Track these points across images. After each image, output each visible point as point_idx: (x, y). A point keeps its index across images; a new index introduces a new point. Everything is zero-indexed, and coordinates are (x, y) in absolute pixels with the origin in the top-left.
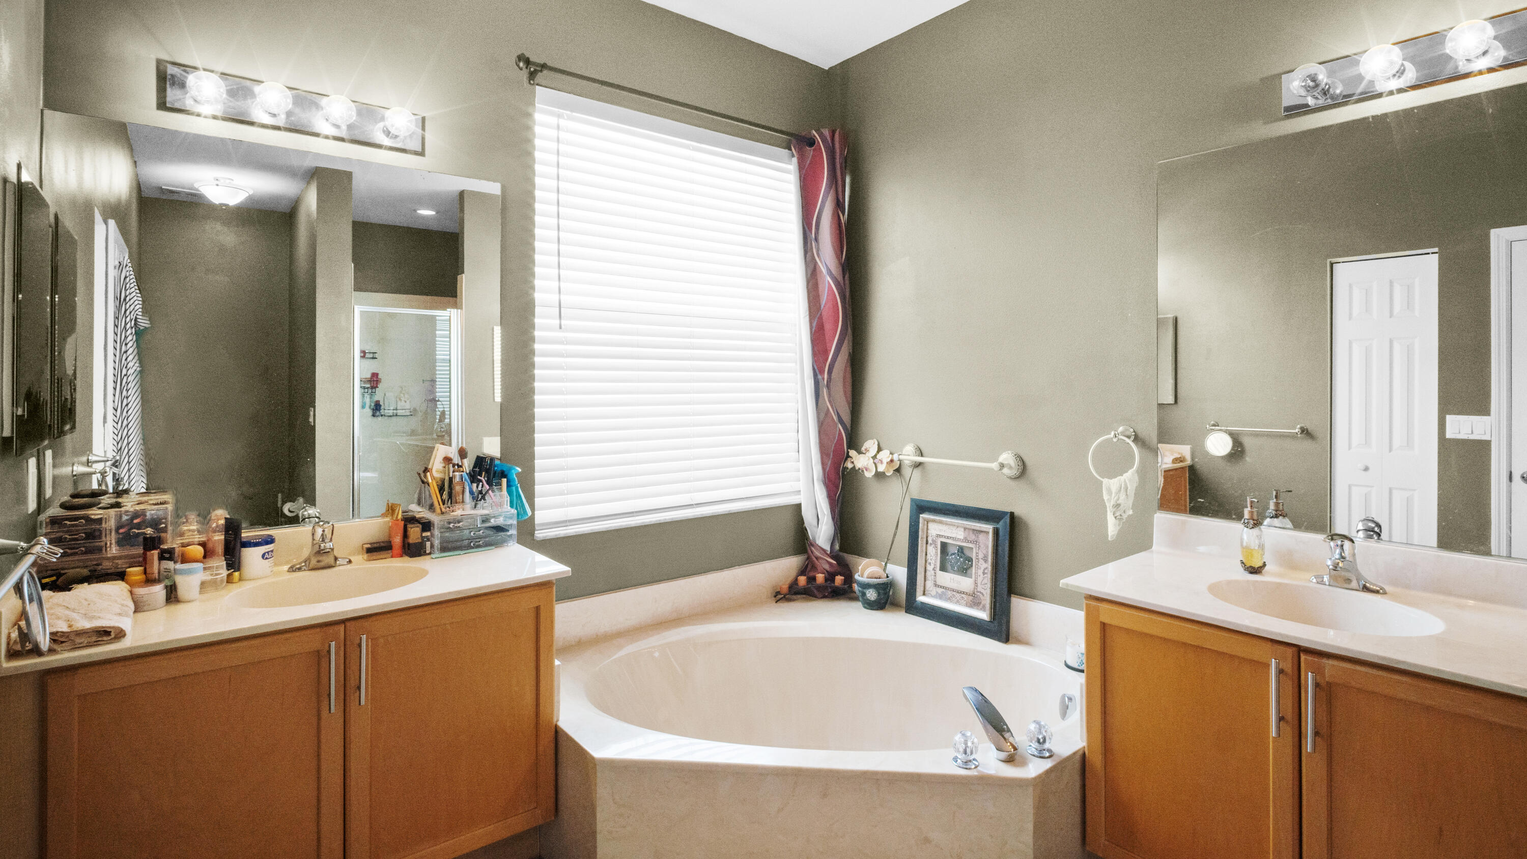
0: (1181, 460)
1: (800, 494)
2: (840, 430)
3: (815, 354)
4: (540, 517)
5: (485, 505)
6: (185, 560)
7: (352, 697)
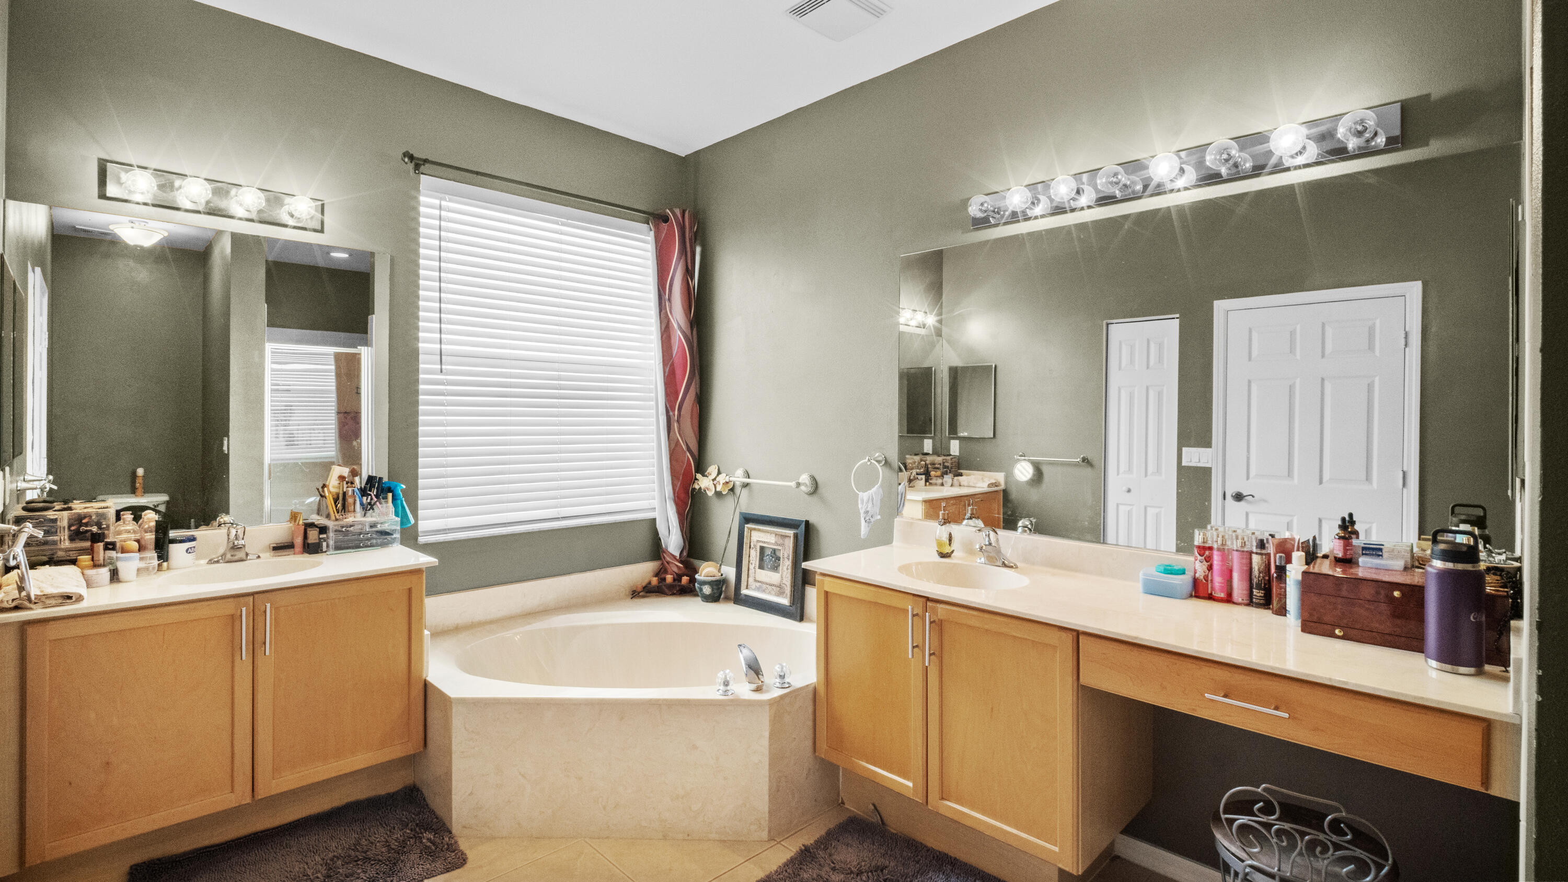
0: (996, 484)
1: (655, 511)
2: (688, 457)
3: (667, 394)
4: (423, 526)
5: (374, 514)
6: (123, 551)
7: (259, 651)
